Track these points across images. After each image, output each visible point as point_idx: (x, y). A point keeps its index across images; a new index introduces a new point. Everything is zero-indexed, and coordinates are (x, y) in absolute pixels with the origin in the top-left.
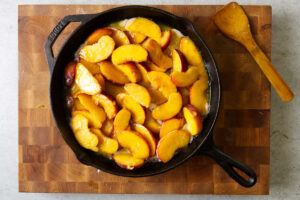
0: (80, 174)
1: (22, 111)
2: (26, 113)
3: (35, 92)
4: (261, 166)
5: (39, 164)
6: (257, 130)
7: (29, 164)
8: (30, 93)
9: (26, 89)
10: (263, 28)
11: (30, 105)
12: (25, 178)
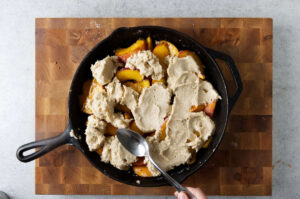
0: (93, 176)
1: (39, 117)
2: (42, 120)
3: (51, 100)
4: (265, 169)
5: (55, 168)
6: (260, 134)
7: (45, 168)
8: (46, 100)
9: (42, 96)
10: (265, 39)
11: (46, 111)
12: (42, 181)
